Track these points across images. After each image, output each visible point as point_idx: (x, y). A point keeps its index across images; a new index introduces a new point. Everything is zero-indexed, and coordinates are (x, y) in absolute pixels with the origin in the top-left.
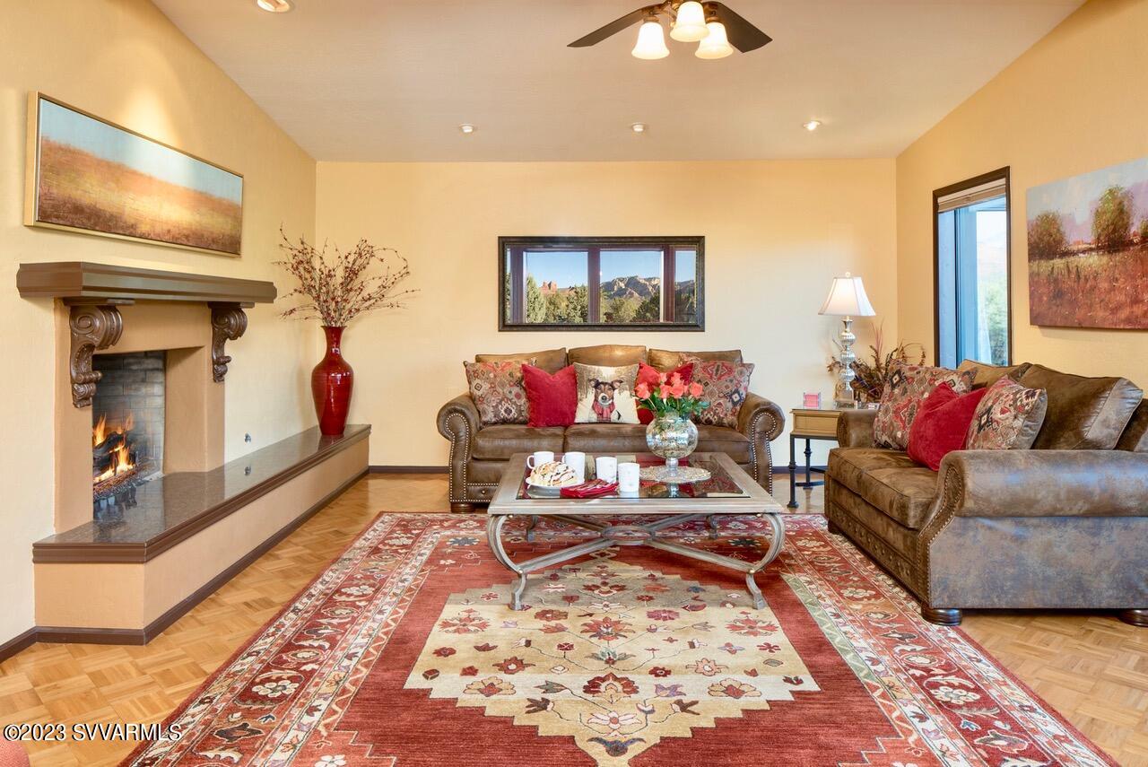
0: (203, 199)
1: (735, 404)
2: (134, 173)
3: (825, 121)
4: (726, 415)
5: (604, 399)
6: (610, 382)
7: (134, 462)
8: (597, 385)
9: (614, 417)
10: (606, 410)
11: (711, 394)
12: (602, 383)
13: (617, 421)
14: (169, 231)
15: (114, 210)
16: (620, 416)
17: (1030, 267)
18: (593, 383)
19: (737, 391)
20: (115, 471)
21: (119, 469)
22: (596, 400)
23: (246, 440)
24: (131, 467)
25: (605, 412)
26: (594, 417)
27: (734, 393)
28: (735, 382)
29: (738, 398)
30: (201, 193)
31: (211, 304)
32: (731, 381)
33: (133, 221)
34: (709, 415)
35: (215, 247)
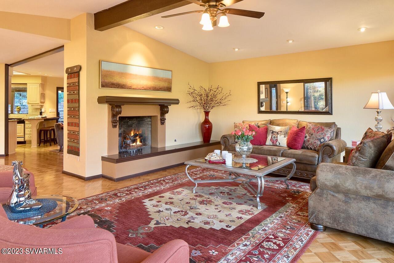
0: (156, 78)
1: (321, 142)
2: (131, 74)
3: (368, 27)
4: (317, 147)
6: (277, 132)
7: (142, 143)
8: (273, 132)
9: (278, 144)
10: (275, 141)
11: (313, 138)
12: (274, 132)
13: (279, 145)
14: (143, 87)
15: (124, 83)
16: (280, 144)
18: (271, 132)
19: (323, 138)
20: (136, 144)
21: (137, 143)
22: (272, 138)
23: (175, 141)
24: (141, 144)
25: (274, 142)
26: (271, 144)
27: (322, 138)
28: (324, 134)
29: (323, 141)
30: (155, 77)
31: (159, 105)
32: (322, 134)
33: (130, 86)
34: (311, 146)
35: (161, 90)
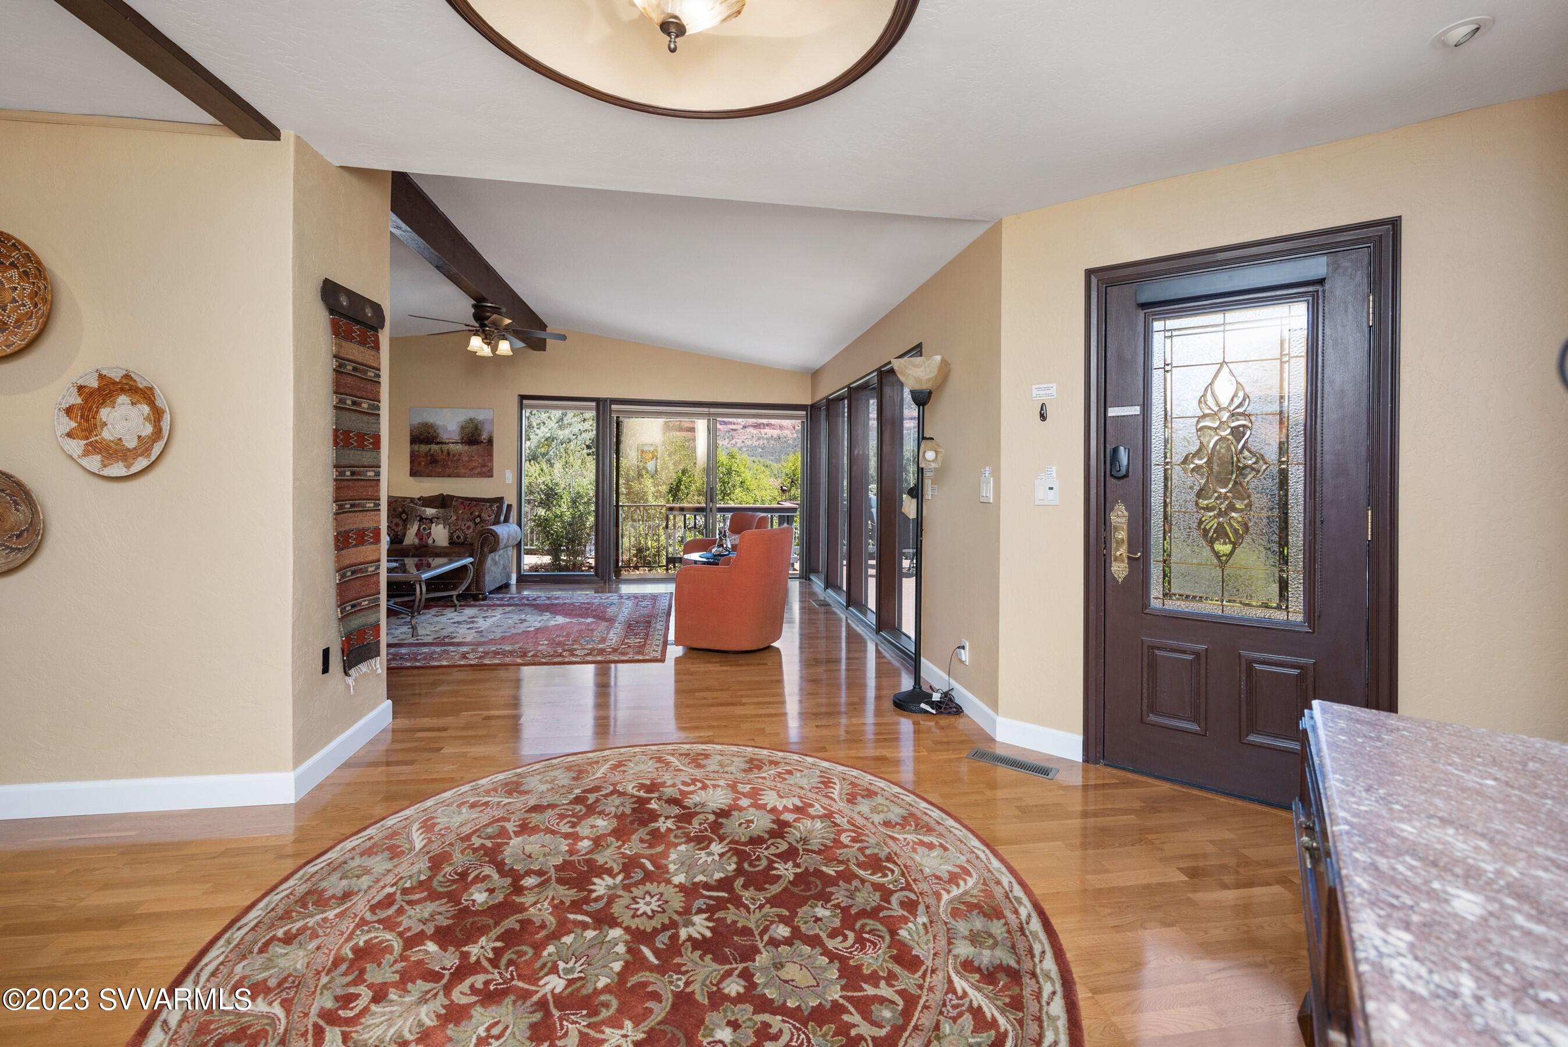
5: (424, 529)
6: (430, 518)
8: (420, 520)
12: (425, 519)
13: (432, 544)
16: (434, 541)
17: (411, 448)
25: (424, 538)
26: (416, 542)
